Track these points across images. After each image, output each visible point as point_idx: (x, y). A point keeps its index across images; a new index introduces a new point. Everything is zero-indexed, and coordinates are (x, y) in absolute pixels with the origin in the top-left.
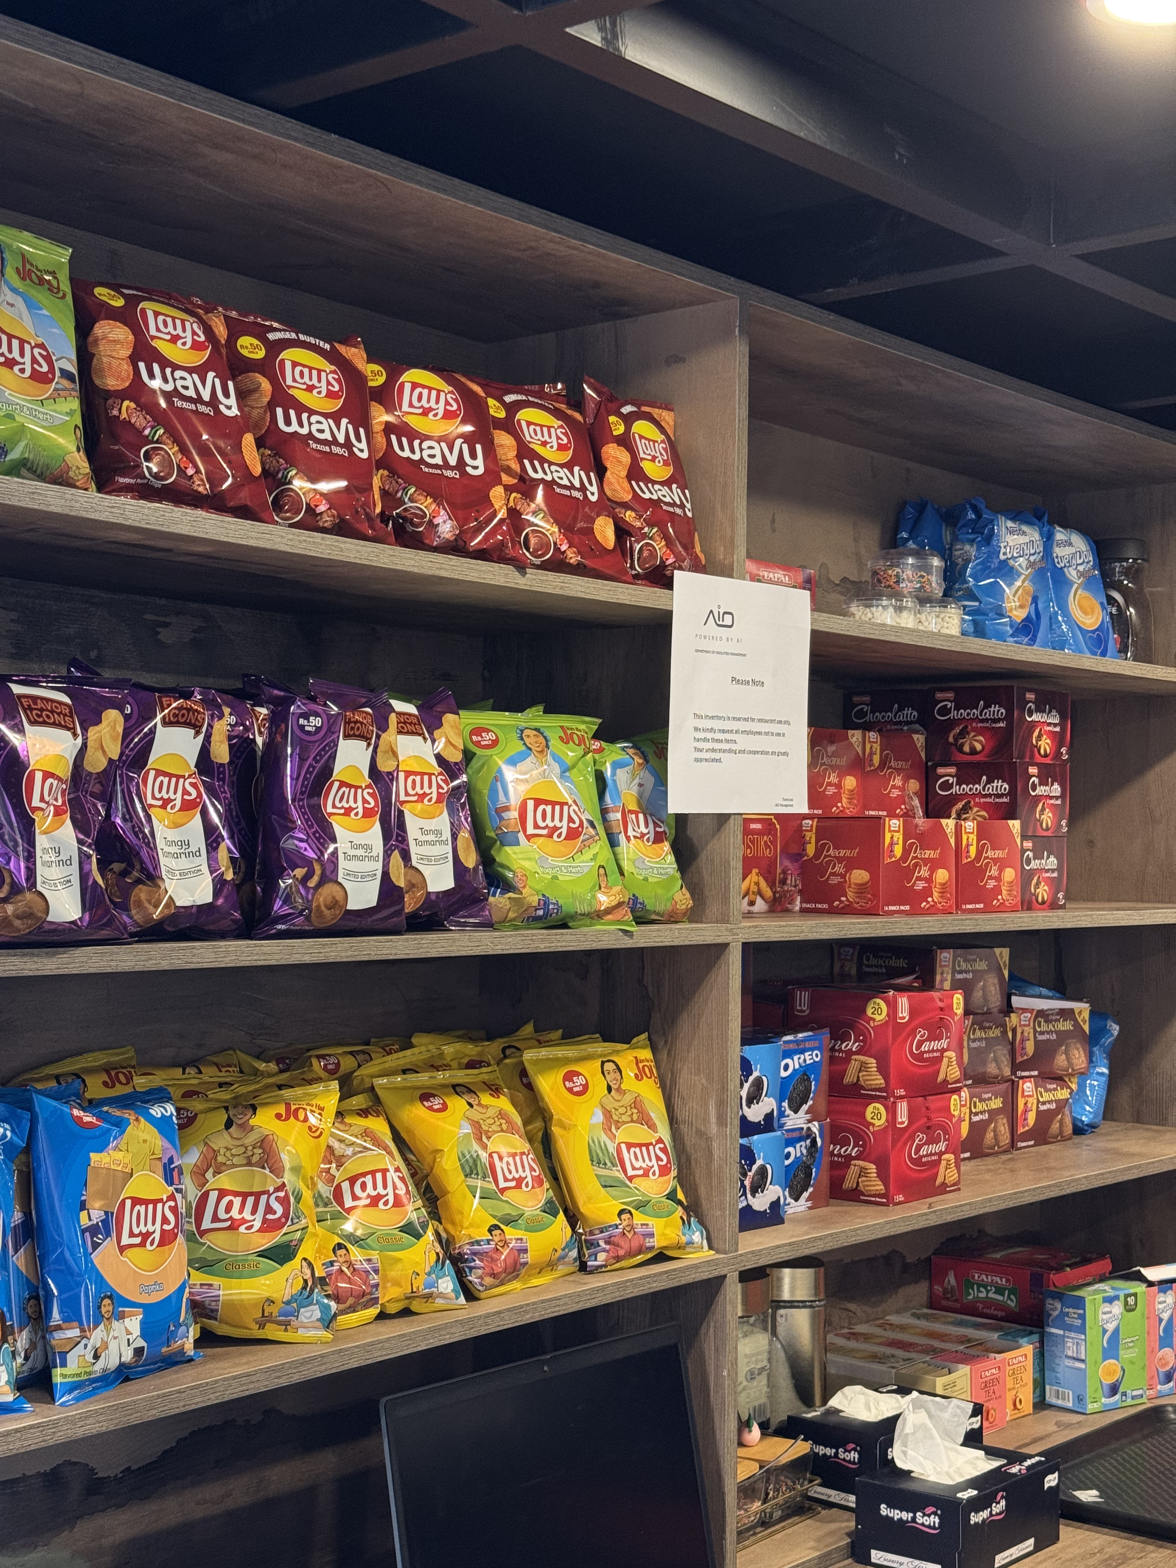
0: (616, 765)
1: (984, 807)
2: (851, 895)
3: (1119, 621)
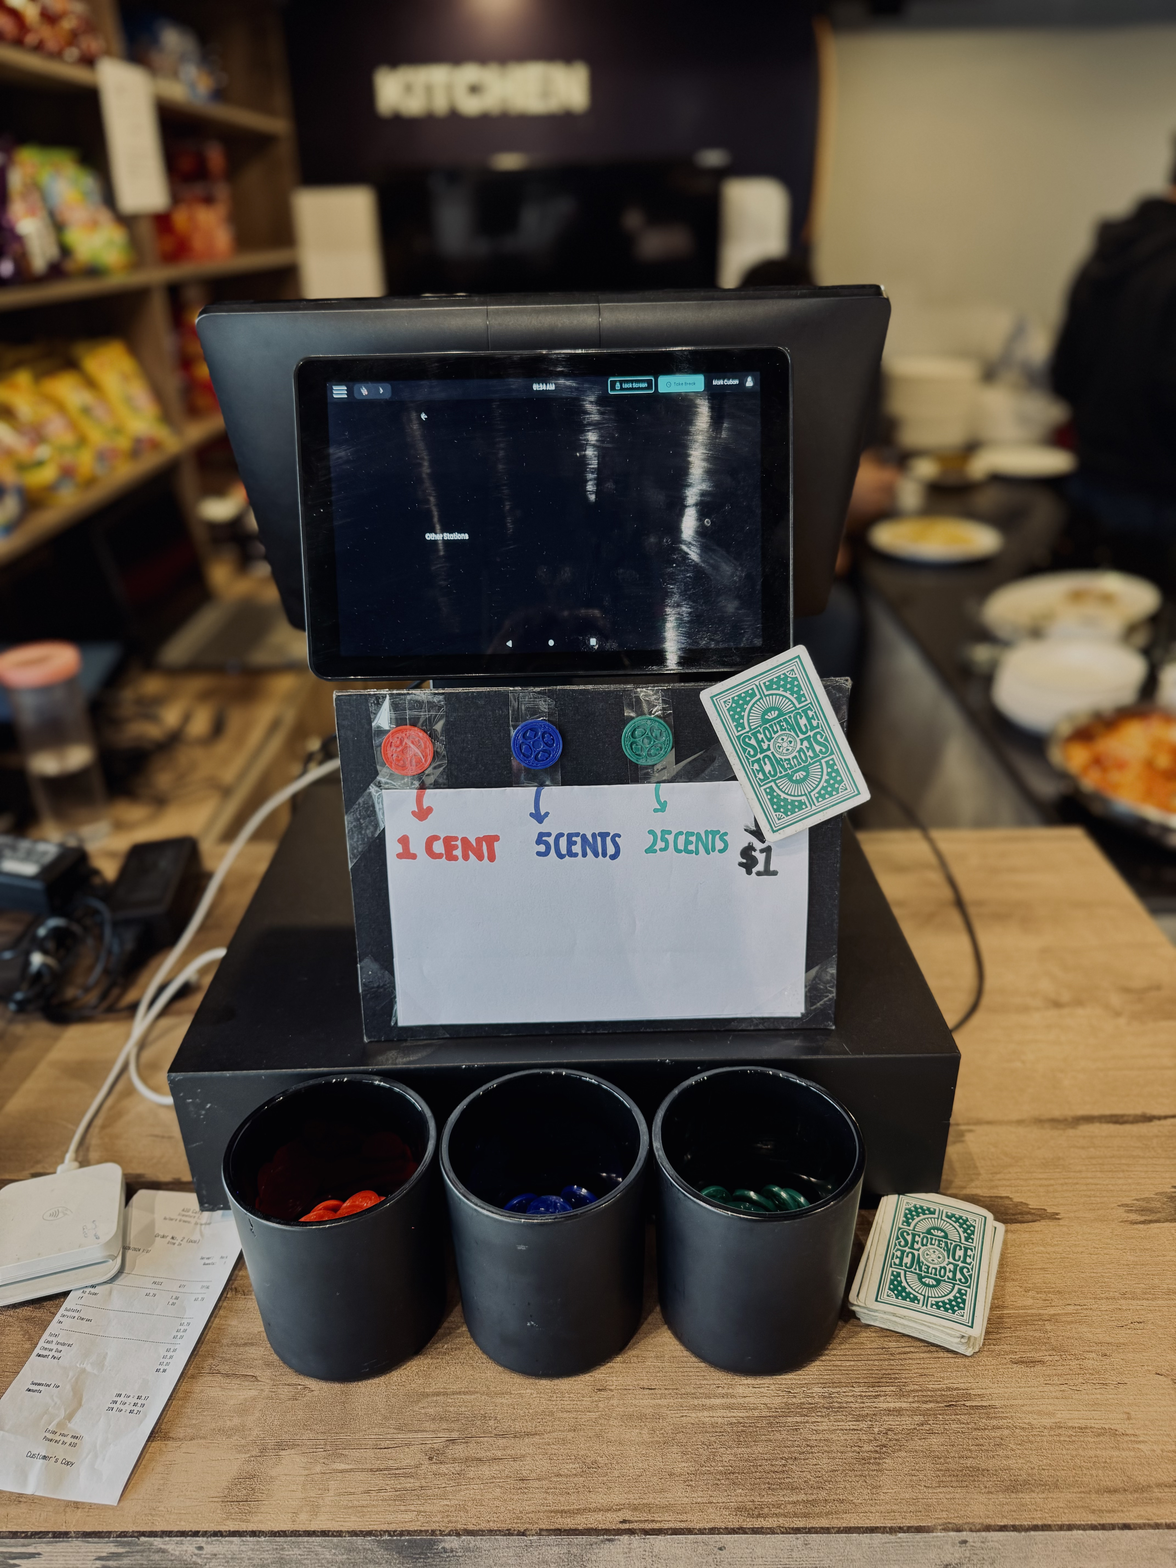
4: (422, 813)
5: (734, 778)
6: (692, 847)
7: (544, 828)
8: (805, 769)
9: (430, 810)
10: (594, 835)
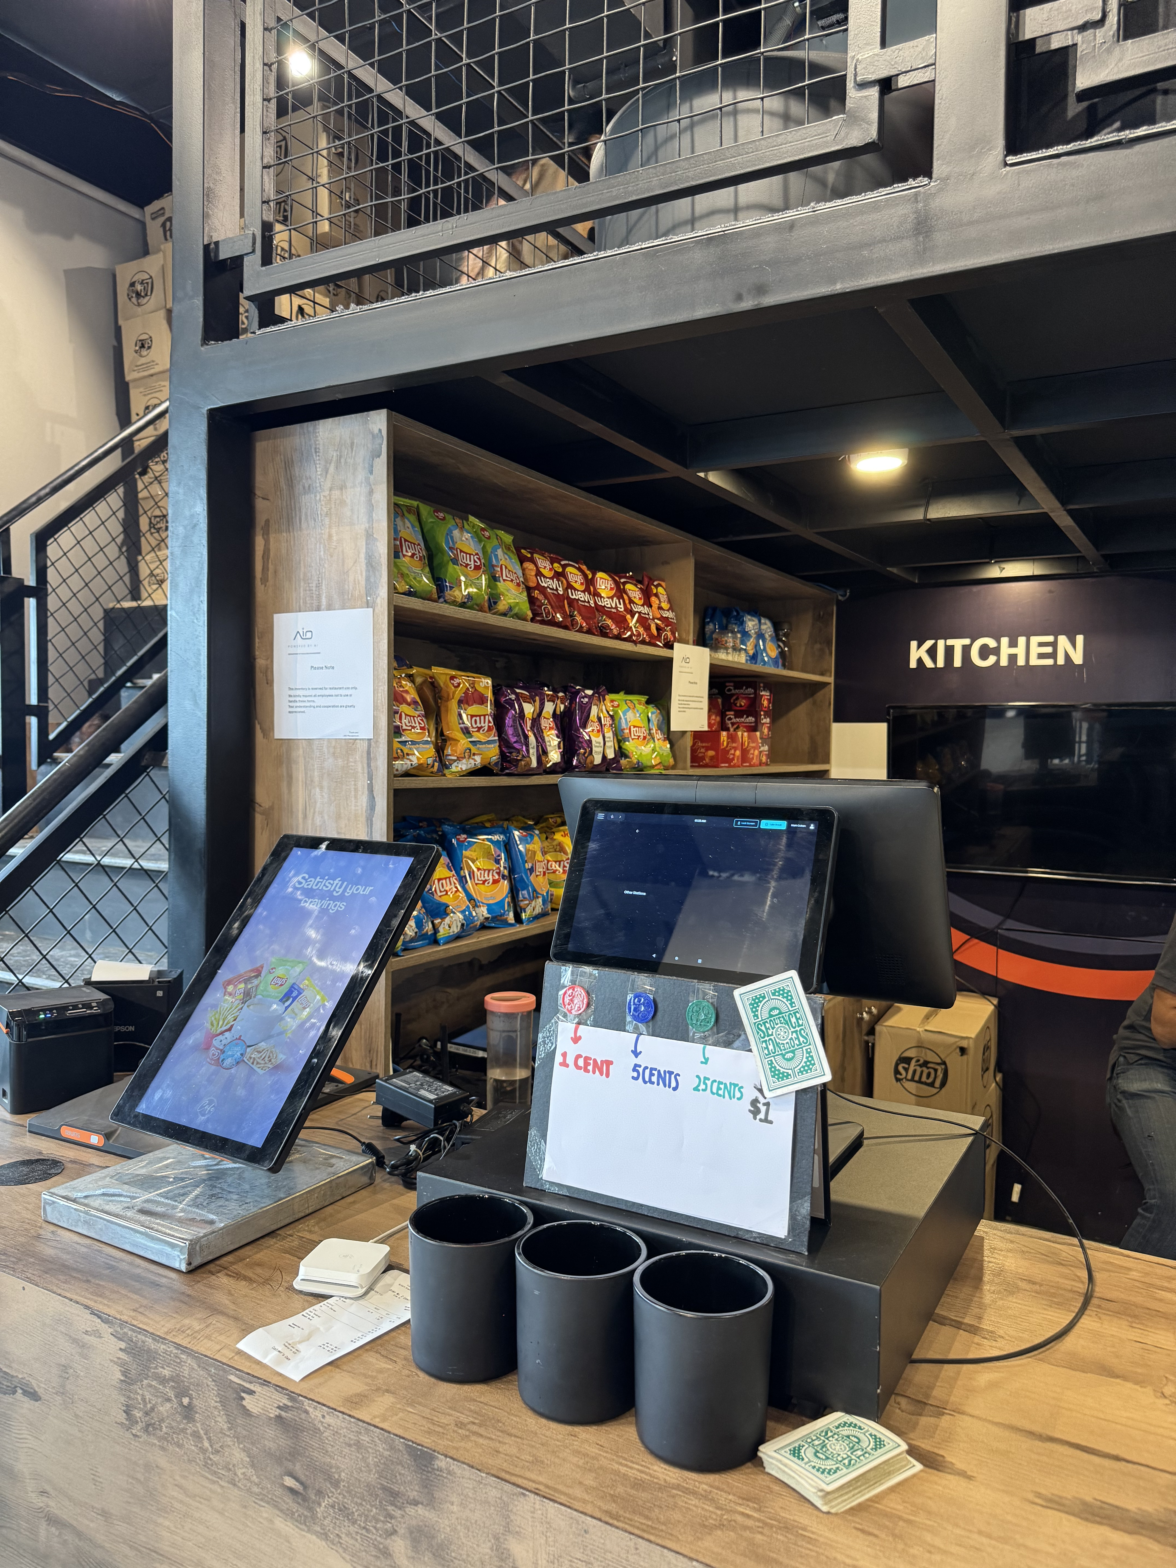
0: (652, 713)
1: (745, 727)
2: (707, 760)
3: (782, 654)
4: (576, 1040)
5: (750, 1051)
6: (721, 1092)
7: (638, 1061)
8: (793, 1052)
9: (580, 1038)
10: (665, 1071)
